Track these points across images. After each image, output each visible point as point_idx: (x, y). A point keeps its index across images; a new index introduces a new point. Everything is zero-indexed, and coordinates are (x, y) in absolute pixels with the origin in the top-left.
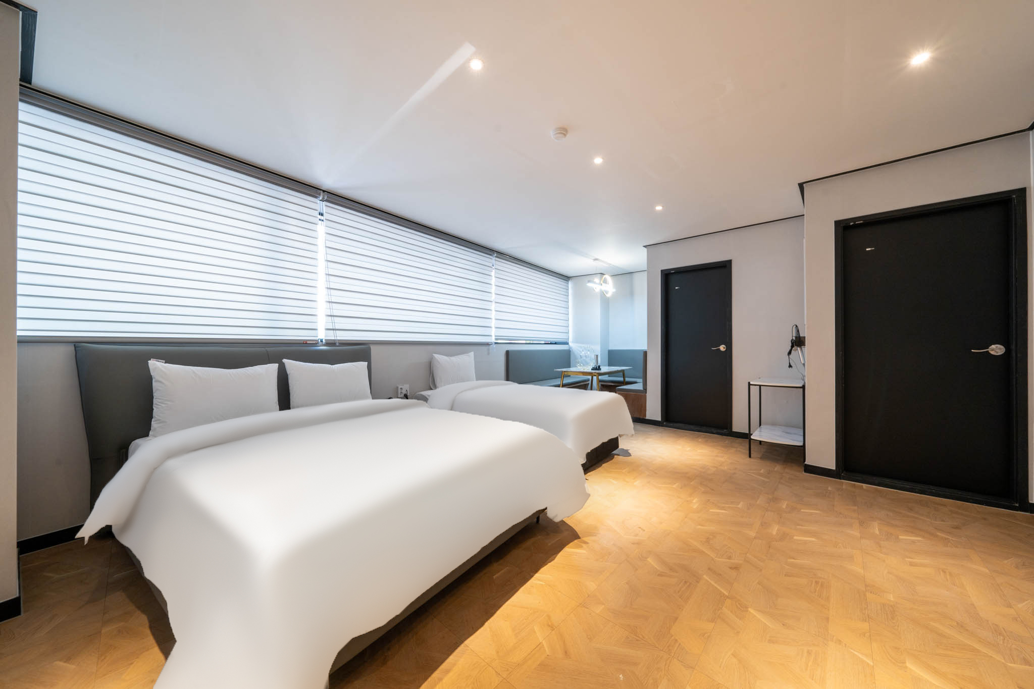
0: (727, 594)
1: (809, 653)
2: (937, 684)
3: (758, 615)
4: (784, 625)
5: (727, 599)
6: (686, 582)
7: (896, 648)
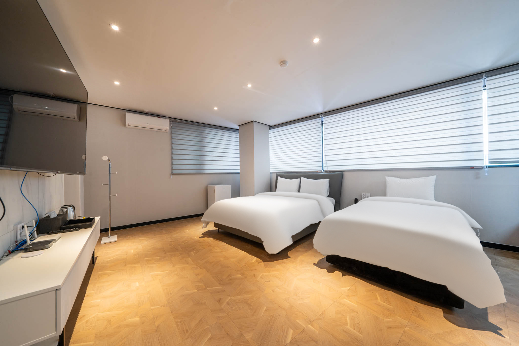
0: (208, 289)
1: (171, 294)
2: (130, 319)
3: (192, 291)
4: (183, 295)
5: (205, 287)
6: (221, 280)
7: (143, 323)
